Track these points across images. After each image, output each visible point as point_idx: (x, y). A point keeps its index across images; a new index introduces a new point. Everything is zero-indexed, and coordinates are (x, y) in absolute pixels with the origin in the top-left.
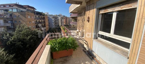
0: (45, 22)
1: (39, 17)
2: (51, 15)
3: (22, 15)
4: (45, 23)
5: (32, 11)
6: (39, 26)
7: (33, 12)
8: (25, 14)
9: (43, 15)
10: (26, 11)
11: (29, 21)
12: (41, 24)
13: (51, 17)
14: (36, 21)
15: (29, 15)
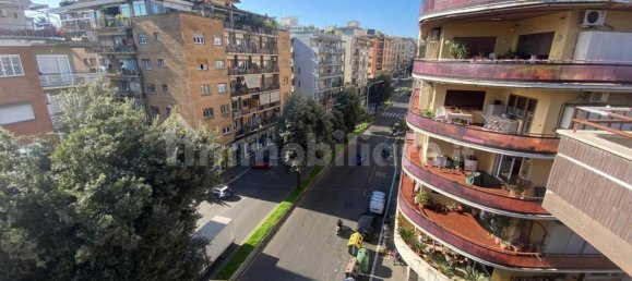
0: (276, 62)
1: (247, 38)
2: (306, 31)
3: (166, 29)
4: (278, 70)
5: (213, 8)
6: (249, 86)
7: (217, 11)
8: (178, 27)
9: (268, 30)
10: (189, 9)
11: (198, 60)
12: (260, 76)
13: (306, 40)
14: (235, 61)
15: (195, 28)
